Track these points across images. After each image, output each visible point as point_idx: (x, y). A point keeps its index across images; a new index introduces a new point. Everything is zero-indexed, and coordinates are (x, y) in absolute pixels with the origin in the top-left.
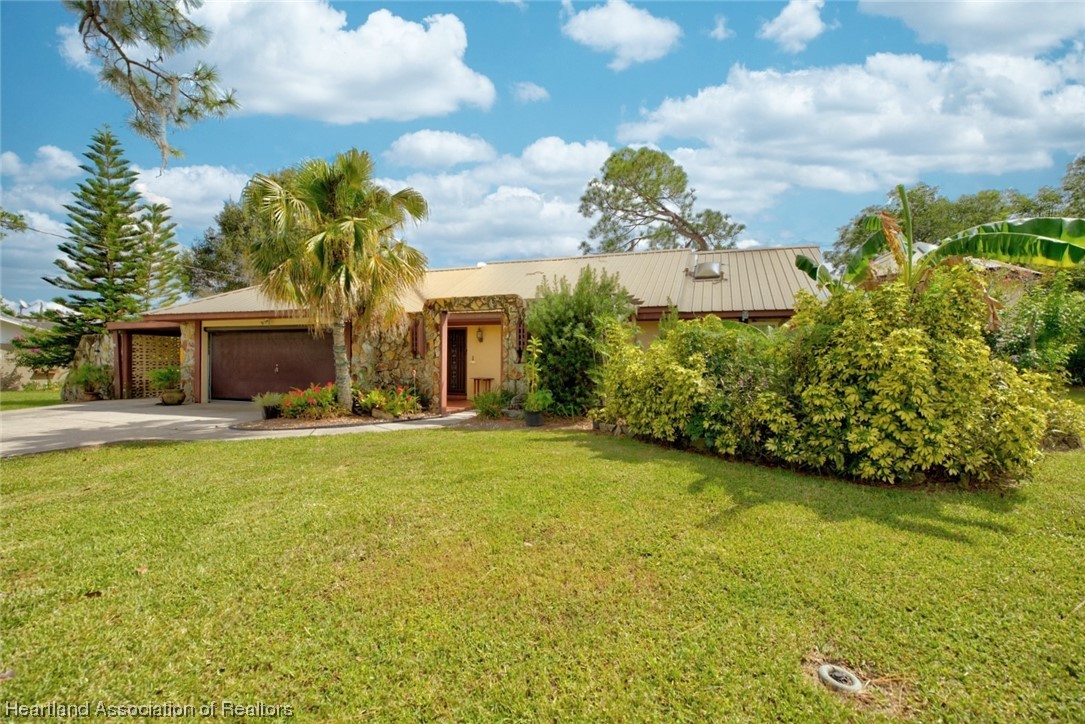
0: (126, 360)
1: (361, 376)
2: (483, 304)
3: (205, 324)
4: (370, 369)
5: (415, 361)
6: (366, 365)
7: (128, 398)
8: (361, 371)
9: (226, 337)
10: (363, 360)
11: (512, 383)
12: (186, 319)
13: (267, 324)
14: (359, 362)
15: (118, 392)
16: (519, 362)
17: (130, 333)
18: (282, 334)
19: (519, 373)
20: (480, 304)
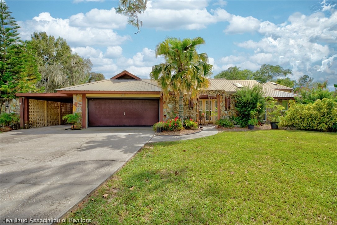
0: (26, 110)
1: (167, 116)
2: (213, 92)
3: (87, 95)
4: (171, 113)
5: (189, 110)
6: (170, 112)
7: (28, 128)
8: (168, 114)
9: (98, 101)
10: (168, 110)
11: (224, 117)
12: (77, 93)
13: (121, 96)
14: (167, 111)
15: (22, 126)
16: (226, 111)
17: (28, 98)
18: (128, 100)
19: (226, 114)
20: (212, 92)
